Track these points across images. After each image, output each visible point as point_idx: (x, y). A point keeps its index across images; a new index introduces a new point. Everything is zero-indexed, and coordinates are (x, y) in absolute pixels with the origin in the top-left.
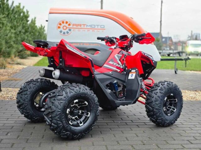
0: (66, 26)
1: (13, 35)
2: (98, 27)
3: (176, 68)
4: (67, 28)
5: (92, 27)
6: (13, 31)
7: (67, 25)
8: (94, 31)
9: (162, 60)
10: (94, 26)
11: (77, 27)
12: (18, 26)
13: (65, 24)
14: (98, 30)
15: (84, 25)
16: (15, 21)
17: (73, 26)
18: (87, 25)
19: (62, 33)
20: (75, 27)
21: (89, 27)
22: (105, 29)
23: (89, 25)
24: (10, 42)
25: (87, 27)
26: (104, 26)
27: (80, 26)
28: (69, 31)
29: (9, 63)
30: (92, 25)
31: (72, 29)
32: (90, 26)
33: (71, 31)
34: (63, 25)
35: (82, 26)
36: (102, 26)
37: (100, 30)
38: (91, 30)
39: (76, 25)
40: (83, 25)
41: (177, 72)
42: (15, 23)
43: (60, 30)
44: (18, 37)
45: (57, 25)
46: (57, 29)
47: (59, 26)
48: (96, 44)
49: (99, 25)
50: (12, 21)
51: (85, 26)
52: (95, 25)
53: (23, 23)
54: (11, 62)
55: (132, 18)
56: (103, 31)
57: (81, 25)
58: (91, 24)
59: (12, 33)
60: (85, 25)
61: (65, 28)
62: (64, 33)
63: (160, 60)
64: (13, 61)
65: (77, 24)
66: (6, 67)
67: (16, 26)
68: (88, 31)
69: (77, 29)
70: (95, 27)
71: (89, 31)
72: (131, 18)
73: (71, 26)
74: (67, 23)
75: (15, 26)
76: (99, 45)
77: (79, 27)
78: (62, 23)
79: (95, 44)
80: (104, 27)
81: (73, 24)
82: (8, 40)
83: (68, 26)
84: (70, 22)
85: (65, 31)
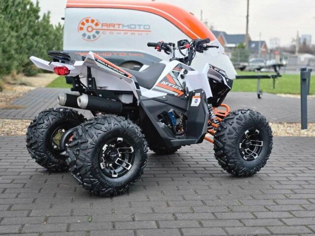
0: (92, 27)
1: (14, 40)
2: (140, 28)
3: (260, 89)
4: (93, 29)
5: (131, 28)
6: (14, 34)
7: (93, 25)
8: (134, 34)
9: (238, 77)
10: (133, 27)
11: (108, 28)
12: (22, 26)
13: (90, 24)
14: (140, 33)
15: (119, 25)
16: (18, 17)
17: (102, 25)
18: (123, 26)
19: (87, 36)
20: (105, 27)
21: (126, 28)
22: (150, 31)
23: (126, 25)
24: (10, 51)
25: (123, 28)
26: (149, 26)
27: (113, 26)
28: (96, 35)
29: (9, 83)
30: (131, 25)
31: (101, 32)
32: (128, 26)
33: (100, 34)
34: (87, 25)
35: (117, 27)
36: (146, 27)
37: (143, 33)
38: (130, 33)
39: (107, 25)
40: (117, 24)
41: (261, 96)
42: (17, 21)
43: (82, 32)
44: (22, 43)
45: (79, 25)
46: (78, 32)
47: (82, 26)
48: (138, 54)
49: (142, 25)
50: (13, 17)
51: (121, 26)
52: (135, 25)
53: (30, 21)
54: (12, 82)
55: (193, 15)
56: (147, 34)
57: (114, 24)
58: (129, 24)
59: (12, 37)
60: (121, 24)
61: (90, 29)
62: (89, 37)
63: (235, 78)
64: (15, 80)
65: (108, 23)
66: (4, 88)
67: (19, 26)
68: (125, 33)
69: (109, 31)
70: (135, 28)
71: (127, 33)
72: (191, 13)
73: (99, 27)
74: (93, 21)
75: (17, 26)
76: (143, 56)
77: (111, 28)
78: (85, 22)
79: (135, 54)
80: (149, 28)
81: (102, 24)
82: (6, 48)
83: (94, 27)
84: (97, 20)
85: (91, 34)
